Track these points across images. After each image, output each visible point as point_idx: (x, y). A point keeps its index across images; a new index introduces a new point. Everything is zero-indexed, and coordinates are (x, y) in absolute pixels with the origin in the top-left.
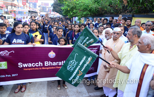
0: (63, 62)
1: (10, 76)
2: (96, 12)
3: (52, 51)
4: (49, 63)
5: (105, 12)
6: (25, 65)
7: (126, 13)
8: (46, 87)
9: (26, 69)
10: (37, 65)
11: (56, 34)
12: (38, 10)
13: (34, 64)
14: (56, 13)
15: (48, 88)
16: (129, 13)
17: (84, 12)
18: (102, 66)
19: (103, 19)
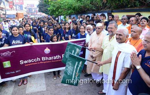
0: (57, 56)
1: (14, 72)
2: (79, 10)
3: (47, 48)
4: (45, 58)
5: (87, 9)
6: (26, 62)
7: (106, 9)
8: (44, 79)
9: (27, 65)
10: (36, 60)
11: (47, 33)
12: (24, 11)
13: (33, 60)
14: (42, 13)
15: (46, 79)
16: (109, 9)
17: (69, 10)
18: (90, 56)
19: (86, 16)
